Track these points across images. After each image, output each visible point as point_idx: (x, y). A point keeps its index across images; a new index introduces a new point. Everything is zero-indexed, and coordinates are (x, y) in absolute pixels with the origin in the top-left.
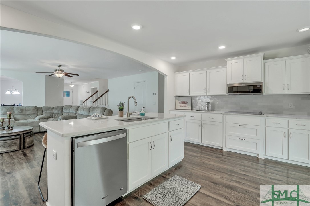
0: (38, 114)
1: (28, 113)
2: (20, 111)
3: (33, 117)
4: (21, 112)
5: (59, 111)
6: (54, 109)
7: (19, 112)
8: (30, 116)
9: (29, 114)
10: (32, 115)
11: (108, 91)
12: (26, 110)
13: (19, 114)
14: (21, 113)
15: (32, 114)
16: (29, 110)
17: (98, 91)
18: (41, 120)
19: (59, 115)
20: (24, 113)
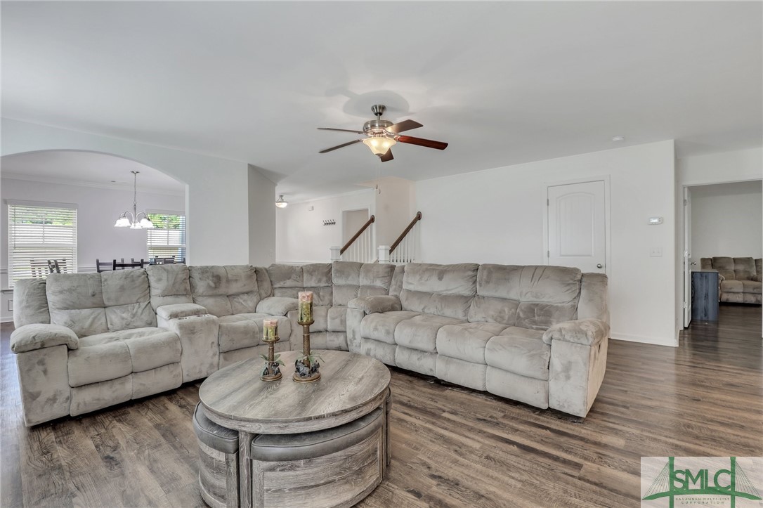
0: (262, 292)
1: (234, 288)
2: (212, 284)
3: (251, 304)
4: (216, 287)
5: (320, 281)
6: (305, 275)
7: (209, 286)
8: (241, 301)
9: (237, 295)
10: (245, 297)
11: (419, 217)
12: (228, 281)
13: (210, 293)
14: (215, 292)
15: (243, 293)
16: (236, 280)
17: (372, 220)
18: (292, 315)
19: (321, 294)
20: (222, 290)
